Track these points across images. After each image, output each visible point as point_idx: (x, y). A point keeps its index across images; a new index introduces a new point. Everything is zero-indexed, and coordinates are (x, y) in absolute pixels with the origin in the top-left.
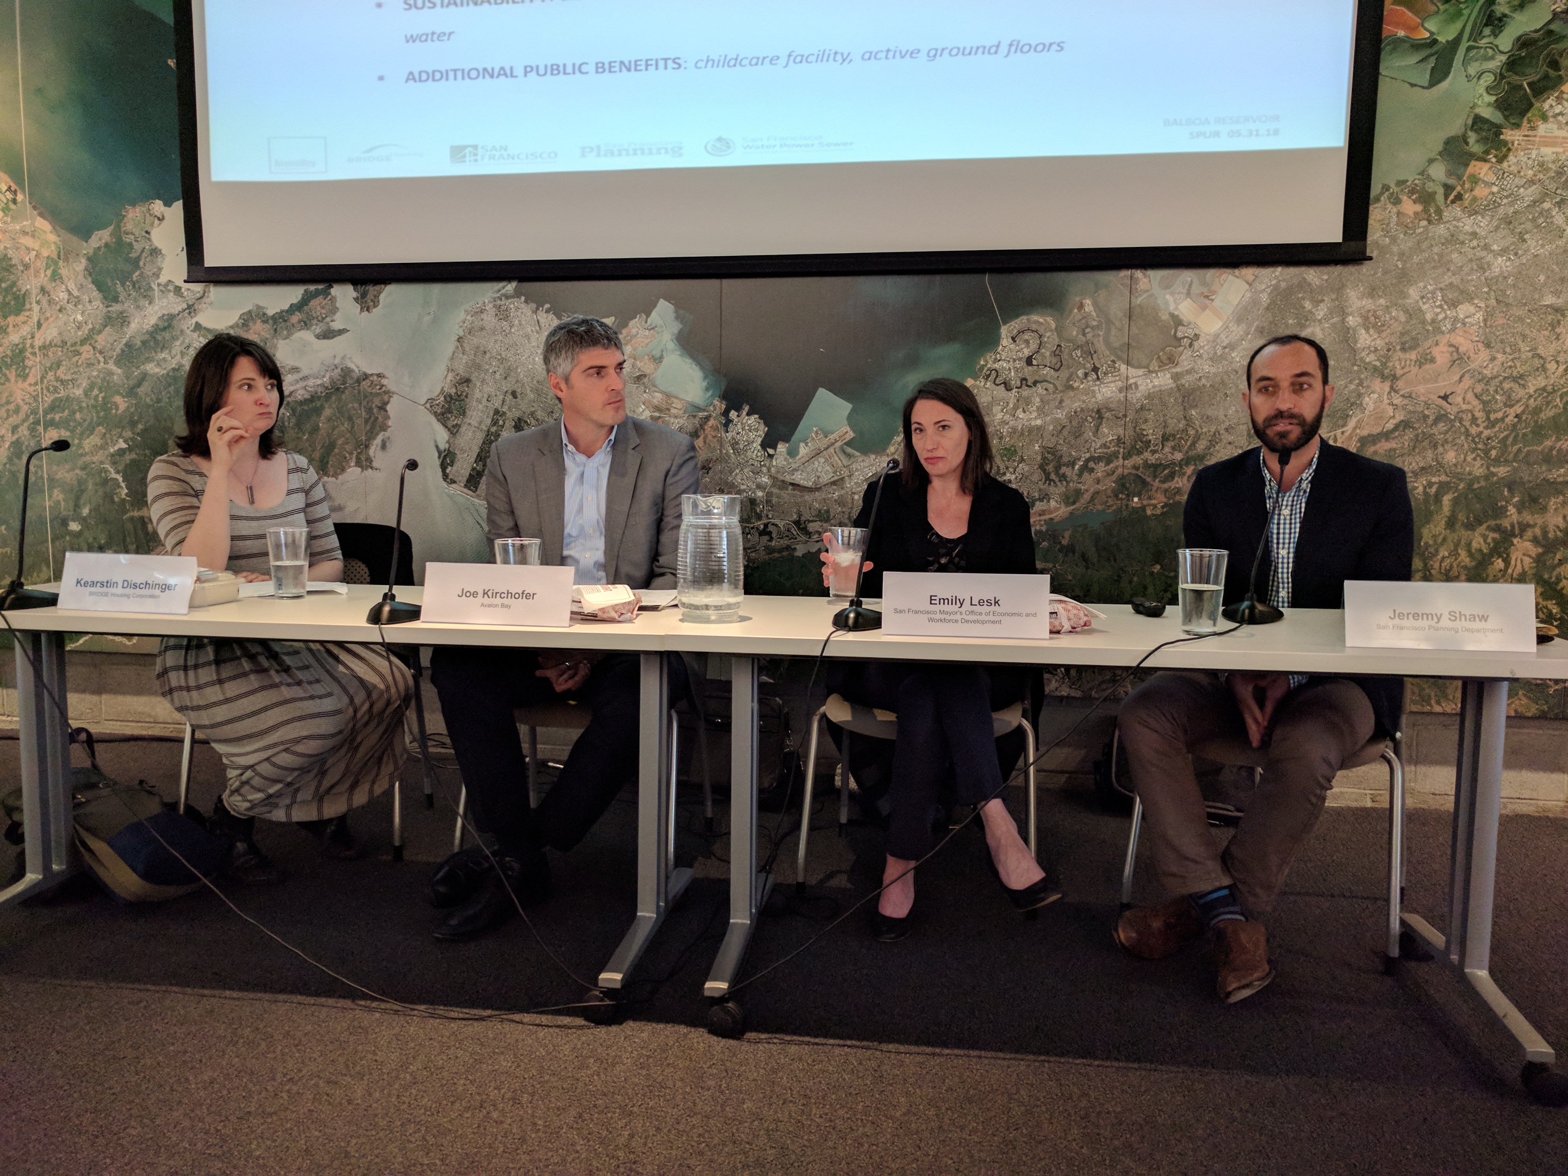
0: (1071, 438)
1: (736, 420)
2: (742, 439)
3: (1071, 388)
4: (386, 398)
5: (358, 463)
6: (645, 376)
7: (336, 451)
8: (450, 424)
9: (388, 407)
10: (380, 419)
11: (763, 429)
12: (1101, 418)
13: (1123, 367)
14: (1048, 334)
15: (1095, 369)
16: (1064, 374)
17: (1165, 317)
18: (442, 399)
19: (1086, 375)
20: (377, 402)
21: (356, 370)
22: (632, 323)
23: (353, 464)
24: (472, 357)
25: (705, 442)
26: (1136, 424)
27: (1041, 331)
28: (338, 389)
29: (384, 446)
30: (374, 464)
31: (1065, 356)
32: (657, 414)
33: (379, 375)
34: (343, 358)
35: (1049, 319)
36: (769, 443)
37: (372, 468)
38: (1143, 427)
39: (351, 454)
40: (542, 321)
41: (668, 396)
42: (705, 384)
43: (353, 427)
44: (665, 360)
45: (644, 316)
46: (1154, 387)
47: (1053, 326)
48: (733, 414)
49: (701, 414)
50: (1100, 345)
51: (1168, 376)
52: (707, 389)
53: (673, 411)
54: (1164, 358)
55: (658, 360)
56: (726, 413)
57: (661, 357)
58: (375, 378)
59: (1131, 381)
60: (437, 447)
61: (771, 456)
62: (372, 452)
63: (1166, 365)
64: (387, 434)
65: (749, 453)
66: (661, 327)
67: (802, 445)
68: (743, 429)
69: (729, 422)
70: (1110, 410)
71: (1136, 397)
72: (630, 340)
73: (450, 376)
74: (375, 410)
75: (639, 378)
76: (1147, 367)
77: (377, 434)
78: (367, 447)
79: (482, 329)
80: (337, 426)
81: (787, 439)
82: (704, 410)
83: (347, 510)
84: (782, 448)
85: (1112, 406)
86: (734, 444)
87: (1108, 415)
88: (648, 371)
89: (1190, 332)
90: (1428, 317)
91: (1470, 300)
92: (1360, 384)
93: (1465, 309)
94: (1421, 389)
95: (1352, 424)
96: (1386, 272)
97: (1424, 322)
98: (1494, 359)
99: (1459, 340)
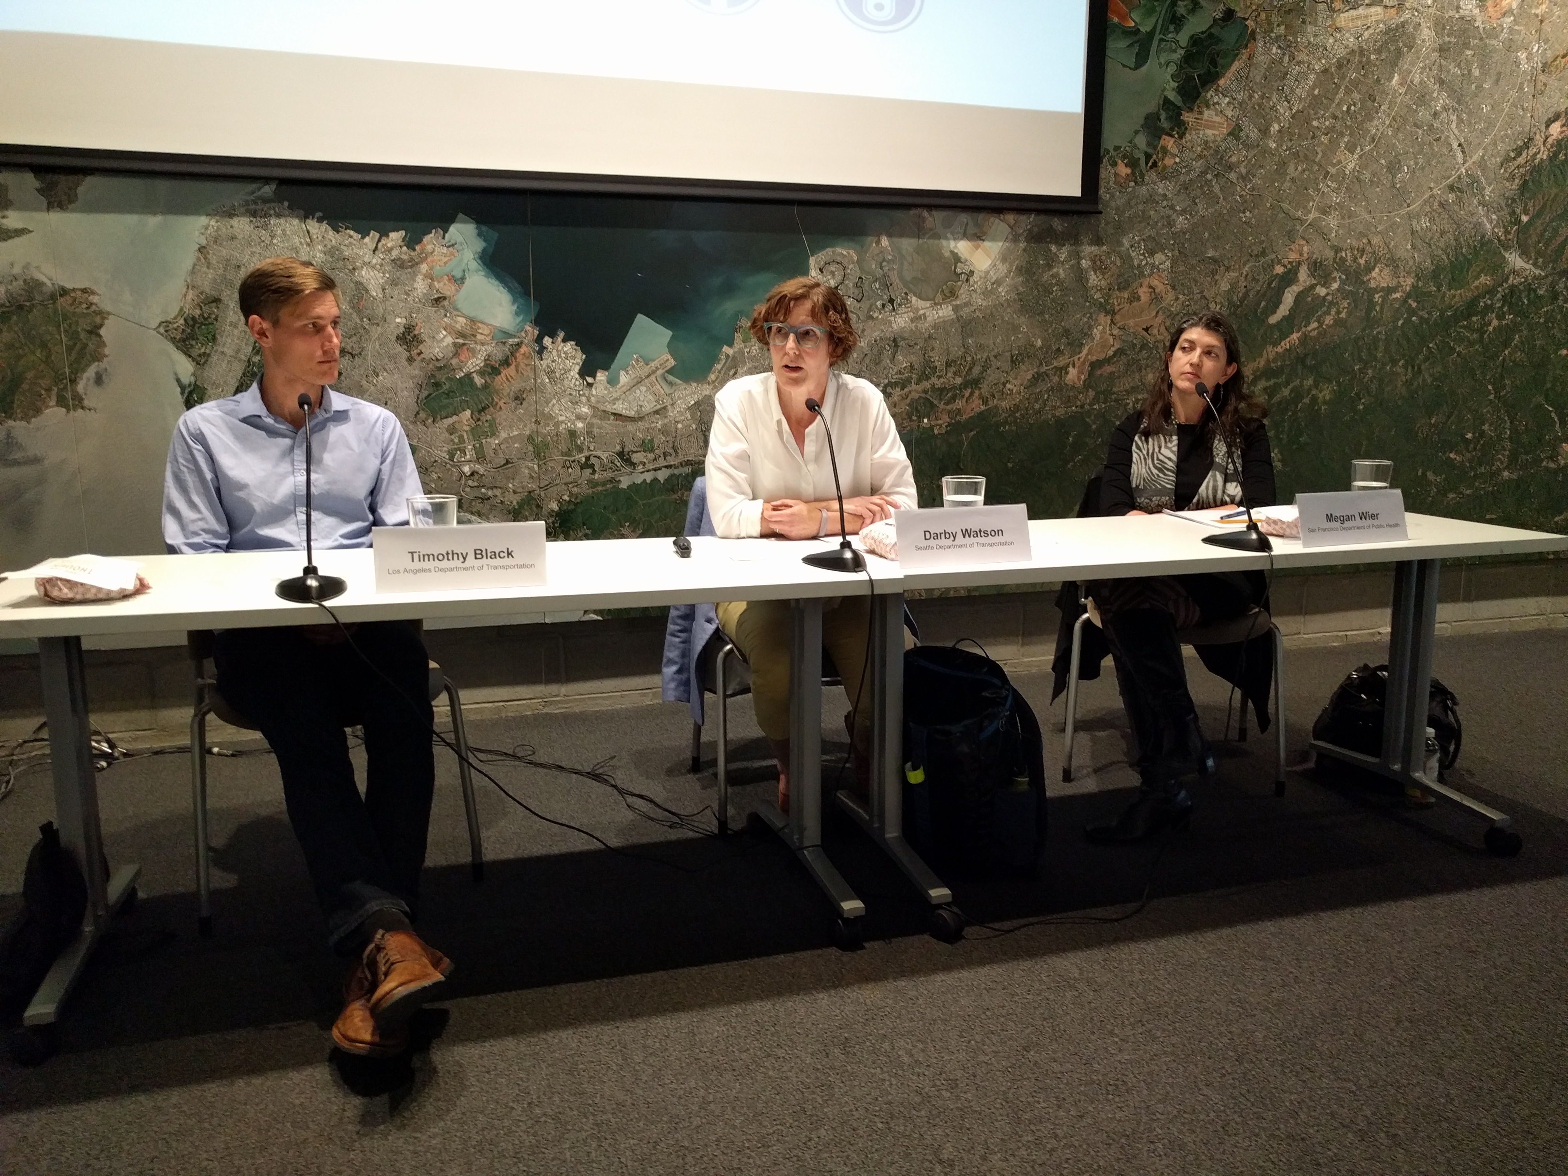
0: (872, 366)
1: (550, 347)
2: (558, 367)
3: (871, 317)
4: (98, 320)
5: (62, 402)
6: (445, 298)
7: (25, 386)
8: (195, 353)
9: (102, 332)
10: (91, 346)
11: (580, 357)
12: (896, 346)
13: (914, 299)
14: (851, 266)
15: (891, 301)
16: (865, 305)
17: (947, 254)
18: (182, 321)
19: (884, 306)
20: (84, 324)
21: (49, 284)
22: (427, 239)
23: (53, 403)
24: (220, 271)
25: (517, 371)
26: (924, 350)
27: (845, 264)
28: (20, 307)
29: (99, 380)
30: (86, 403)
31: (866, 287)
32: (461, 341)
33: (84, 291)
34: (26, 267)
35: (852, 252)
36: (588, 370)
37: (83, 408)
38: (931, 354)
39: (49, 390)
40: (312, 231)
41: (472, 321)
42: (515, 307)
43: (49, 356)
44: (468, 282)
45: (442, 232)
46: (939, 317)
47: (855, 258)
48: (547, 341)
49: (511, 341)
50: (894, 278)
51: (950, 308)
52: (517, 314)
53: (479, 337)
54: (946, 292)
55: (460, 281)
56: (539, 340)
57: (463, 279)
58: (79, 293)
59: (921, 312)
60: (178, 381)
61: (590, 385)
62: (80, 388)
63: (949, 297)
64: (103, 365)
65: (566, 382)
66: (461, 244)
67: (622, 373)
68: (559, 356)
69: (542, 349)
70: (904, 339)
71: (924, 326)
72: (426, 258)
73: (191, 295)
74: (83, 335)
75: (438, 300)
76: (933, 300)
77: (88, 365)
78: (73, 381)
79: (233, 238)
80: (25, 355)
81: (606, 367)
82: (514, 337)
83: (46, 462)
84: (601, 376)
85: (906, 335)
86: (550, 373)
87: (902, 343)
88: (448, 293)
89: (966, 269)
90: (1136, 263)
91: (1162, 250)
92: (1090, 318)
93: (1159, 257)
94: (1131, 322)
95: (1085, 351)
96: (1107, 223)
97: (1132, 267)
98: (1177, 299)
99: (1155, 283)
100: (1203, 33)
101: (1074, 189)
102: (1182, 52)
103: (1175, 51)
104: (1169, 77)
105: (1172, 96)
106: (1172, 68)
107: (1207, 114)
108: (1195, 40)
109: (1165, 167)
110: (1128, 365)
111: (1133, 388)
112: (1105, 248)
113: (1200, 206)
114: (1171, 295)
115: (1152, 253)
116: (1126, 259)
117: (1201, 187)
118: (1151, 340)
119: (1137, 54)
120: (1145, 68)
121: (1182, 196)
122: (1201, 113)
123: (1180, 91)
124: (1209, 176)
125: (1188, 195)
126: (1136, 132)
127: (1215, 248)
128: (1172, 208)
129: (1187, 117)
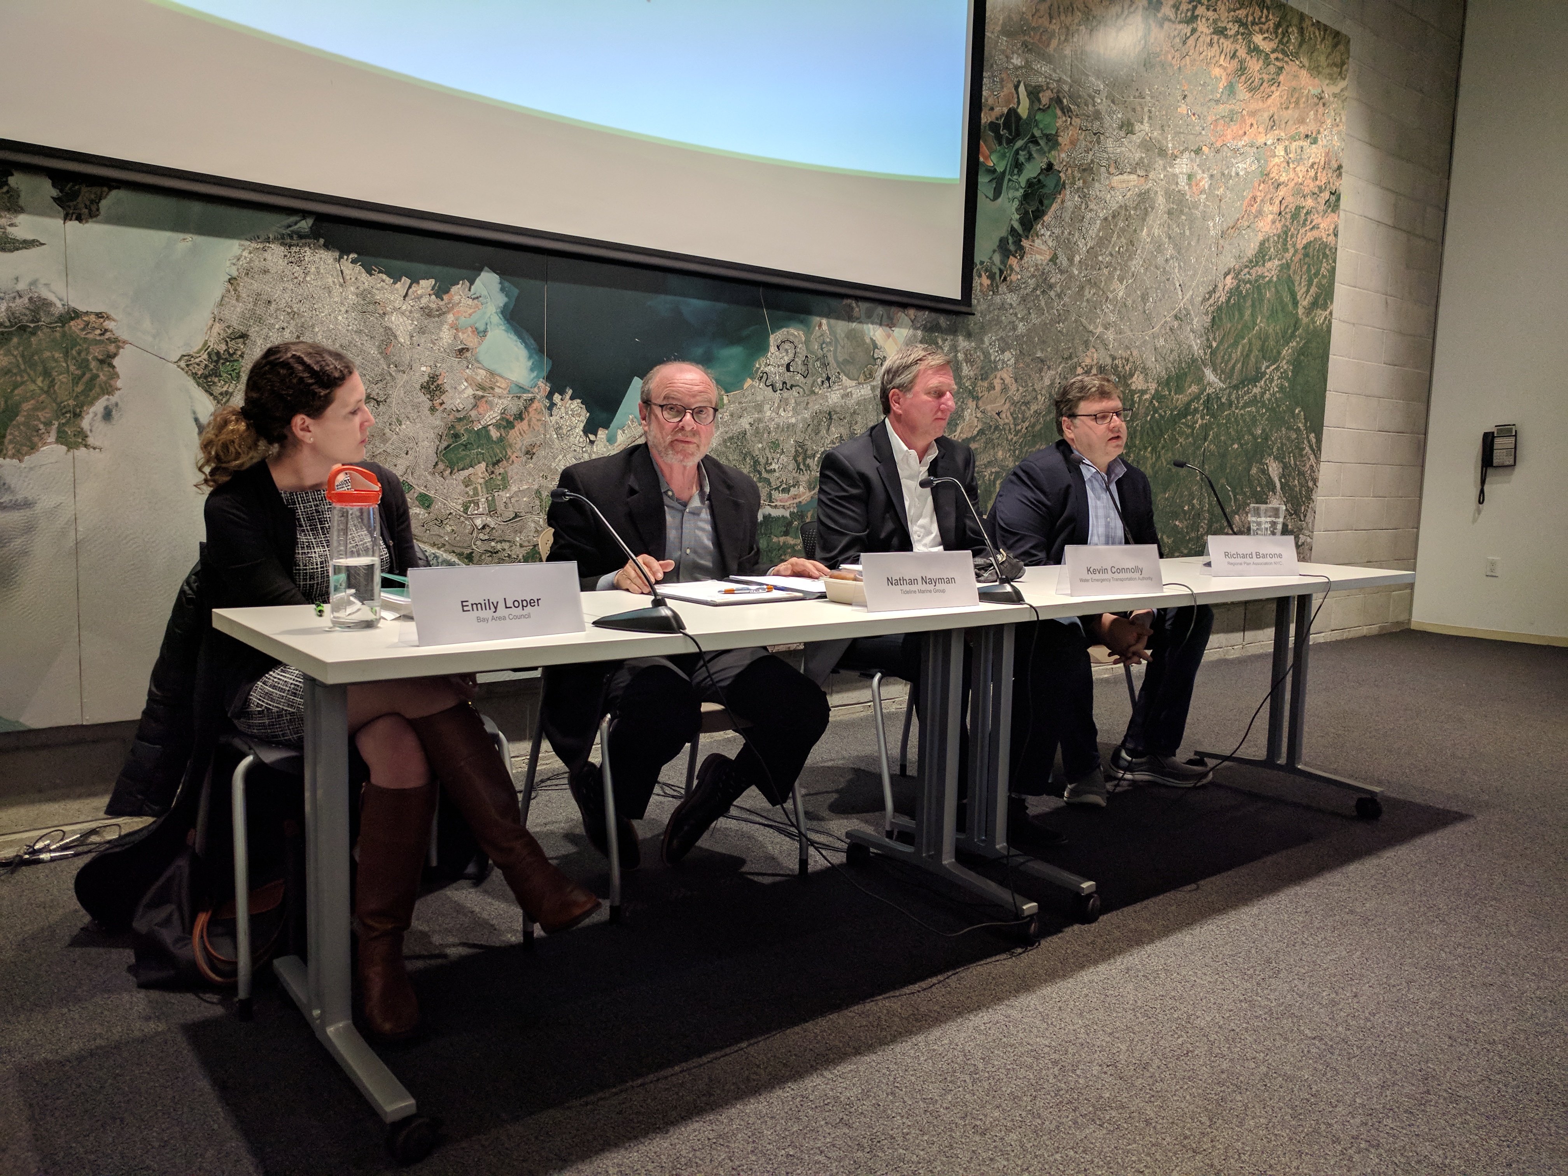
0: (813, 435)
1: (559, 404)
2: (566, 424)
3: (813, 392)
4: (112, 348)
5: (62, 438)
6: (468, 350)
7: (20, 419)
8: (217, 390)
9: (116, 362)
10: (102, 377)
11: (585, 415)
12: (831, 418)
13: (844, 378)
14: (800, 346)
15: (828, 379)
16: (809, 380)
17: (868, 341)
18: (205, 356)
19: (823, 382)
20: (96, 352)
21: (59, 304)
22: (454, 289)
23: (52, 438)
24: (251, 306)
25: (529, 425)
26: (850, 424)
27: (796, 343)
28: (23, 328)
30: (91, 441)
31: (810, 366)
32: (480, 393)
33: (99, 315)
35: (801, 333)
36: (590, 428)
37: (86, 446)
38: (855, 427)
39: (48, 424)
40: (346, 272)
41: (492, 374)
42: (530, 363)
43: (51, 386)
44: (489, 334)
45: (468, 284)
46: (861, 396)
47: (803, 339)
48: (557, 397)
49: (525, 396)
50: (831, 359)
51: (869, 388)
52: (532, 370)
53: (497, 390)
54: (867, 373)
55: (482, 333)
56: (550, 396)
57: (485, 331)
58: (93, 318)
59: (849, 390)
61: (592, 442)
62: (85, 423)
63: (868, 378)
64: (113, 399)
65: (572, 439)
66: (485, 297)
67: (620, 432)
68: (567, 413)
69: (553, 405)
70: (836, 413)
71: (851, 402)
72: (452, 308)
73: (217, 327)
74: (93, 365)
75: (461, 351)
76: (857, 380)
77: (97, 398)
78: (77, 415)
79: (266, 271)
80: (23, 383)
81: (606, 426)
82: (529, 392)
83: (38, 508)
84: (602, 434)
85: (838, 409)
86: (558, 429)
87: (834, 417)
88: (470, 345)
89: (881, 355)
90: (993, 358)
91: (1009, 349)
92: (963, 402)
93: (1007, 355)
94: (989, 408)
95: (959, 430)
96: (975, 324)
97: (990, 361)
98: (1018, 390)
99: (1005, 376)
100: (1035, 178)
101: (956, 294)
102: (1022, 191)
103: (1017, 190)
104: (1014, 210)
105: (1016, 225)
106: (1016, 203)
107: (1038, 242)
108: (1030, 184)
109: (1011, 282)
110: (986, 443)
111: (989, 462)
112: (973, 344)
113: (1033, 316)
114: (1014, 387)
115: (1003, 352)
116: (987, 355)
117: (1034, 300)
118: (1001, 422)
119: (995, 189)
120: (1000, 200)
121: (1022, 307)
122: (1033, 241)
123: (1022, 222)
124: (1038, 292)
125: (1026, 305)
126: (994, 251)
127: (1042, 350)
128: (1016, 315)
129: (1025, 243)
